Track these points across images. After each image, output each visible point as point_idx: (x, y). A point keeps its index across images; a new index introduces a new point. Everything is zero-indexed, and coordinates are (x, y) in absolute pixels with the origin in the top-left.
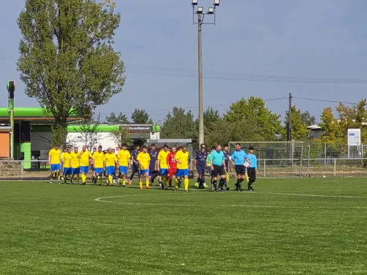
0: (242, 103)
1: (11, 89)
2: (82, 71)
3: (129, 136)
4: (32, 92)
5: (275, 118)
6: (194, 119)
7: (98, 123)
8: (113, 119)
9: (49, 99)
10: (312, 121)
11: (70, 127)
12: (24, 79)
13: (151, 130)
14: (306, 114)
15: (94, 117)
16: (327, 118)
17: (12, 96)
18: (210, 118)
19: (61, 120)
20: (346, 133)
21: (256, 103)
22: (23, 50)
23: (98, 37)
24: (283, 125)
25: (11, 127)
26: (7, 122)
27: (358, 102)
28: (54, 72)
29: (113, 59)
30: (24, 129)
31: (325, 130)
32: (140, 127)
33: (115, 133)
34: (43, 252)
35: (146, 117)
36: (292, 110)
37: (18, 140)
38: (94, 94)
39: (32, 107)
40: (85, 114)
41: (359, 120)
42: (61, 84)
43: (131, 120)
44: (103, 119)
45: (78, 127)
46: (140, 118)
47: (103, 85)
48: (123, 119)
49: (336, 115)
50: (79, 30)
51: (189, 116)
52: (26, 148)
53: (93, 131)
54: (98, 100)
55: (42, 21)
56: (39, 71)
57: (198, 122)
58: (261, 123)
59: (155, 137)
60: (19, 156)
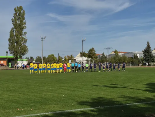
0: (50, 55)
1: (7, 52)
2: (20, 49)
3: (29, 61)
4: (11, 53)
5: (56, 58)
7: (23, 59)
8: (26, 58)
9: (14, 54)
10: (63, 58)
11: (18, 60)
12: (9, 51)
13: (33, 60)
15: (23, 58)
16: (65, 58)
17: (7, 54)
18: (44, 58)
19: (16, 59)
20: (69, 60)
21: (53, 55)
22: (9, 45)
23: (24, 43)
24: (57, 59)
25: (7, 60)
26: (6, 59)
27: (71, 55)
28: (15, 49)
29: (26, 47)
30: (9, 60)
31: (65, 60)
32: (31, 60)
33: (27, 61)
35: (33, 58)
36: (59, 56)
37: (8, 62)
38: (23, 54)
39: (11, 56)
40: (21, 57)
41: (71, 58)
42: (17, 52)
44: (24, 58)
45: (20, 60)
46: (31, 58)
47: (24, 52)
48: (28, 58)
49: (67, 57)
50: (20, 41)
51: (40, 58)
52: (10, 64)
53: (22, 60)
54: (23, 55)
55: (13, 40)
56: (12, 49)
57: (42, 59)
58: (53, 59)
60: (8, 65)
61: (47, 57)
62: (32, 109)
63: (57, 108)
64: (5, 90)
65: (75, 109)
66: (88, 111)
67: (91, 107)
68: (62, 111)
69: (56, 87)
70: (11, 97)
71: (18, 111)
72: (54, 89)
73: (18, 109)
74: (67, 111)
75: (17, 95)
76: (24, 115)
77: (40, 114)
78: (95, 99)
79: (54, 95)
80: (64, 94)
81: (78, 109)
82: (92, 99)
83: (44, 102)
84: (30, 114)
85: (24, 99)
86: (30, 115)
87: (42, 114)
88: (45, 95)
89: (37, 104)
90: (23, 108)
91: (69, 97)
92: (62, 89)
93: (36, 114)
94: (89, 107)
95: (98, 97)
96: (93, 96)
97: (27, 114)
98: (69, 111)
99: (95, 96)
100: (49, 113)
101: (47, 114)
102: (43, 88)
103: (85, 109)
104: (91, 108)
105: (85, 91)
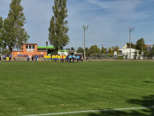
0: (93, 46)
1: (47, 43)
2: (61, 40)
3: (70, 52)
4: (51, 43)
5: (99, 49)
6: (83, 49)
7: (64, 50)
8: (67, 49)
9: (54, 45)
10: (107, 50)
11: (58, 51)
12: (49, 41)
13: (75, 52)
14: (106, 49)
15: (63, 49)
16: (110, 50)
17: (47, 44)
18: (86, 49)
19: (57, 49)
20: (114, 52)
21: (96, 46)
22: (49, 35)
23: (64, 33)
24: (101, 51)
26: (46, 50)
27: (116, 46)
28: (56, 40)
29: (67, 37)
30: (49, 51)
31: (110, 52)
32: (72, 51)
33: (68, 52)
34: (53, 76)
35: (74, 49)
36: (103, 48)
37: (48, 53)
38: (63, 44)
39: (51, 47)
40: (62, 48)
41: (116, 50)
42: (57, 42)
43: (70, 49)
44: (65, 49)
45: (60, 51)
46: (72, 49)
47: (65, 42)
48: (69, 49)
49: (112, 49)
50: (60, 31)
51: (82, 49)
53: (63, 51)
54: (64, 45)
55: (53, 29)
56: (52, 39)
57: (84, 50)
58: (96, 50)
59: (75, 53)
61: (89, 48)
62: (77, 105)
63: (105, 106)
64: (47, 84)
65: (125, 107)
66: (140, 110)
67: (143, 106)
68: (110, 109)
69: (102, 82)
70: (53, 91)
71: (62, 107)
72: (99, 84)
73: (62, 105)
74: (115, 109)
75: (60, 89)
76: (70, 111)
77: (86, 111)
78: (147, 97)
79: (100, 91)
80: (111, 90)
81: (128, 107)
82: (144, 97)
83: (89, 98)
84: (75, 110)
85: (68, 94)
86: (76, 112)
87: (88, 111)
88: (90, 90)
89: (82, 100)
90: (68, 104)
91: (117, 93)
92: (108, 84)
93: (82, 112)
94: (141, 106)
95: (151, 94)
96: (144, 93)
97: (72, 111)
98: (118, 109)
99: (147, 94)
100: (96, 111)
101: (93, 111)
102: (87, 82)
103: (137, 108)
104: (144, 108)
105: (134, 88)
